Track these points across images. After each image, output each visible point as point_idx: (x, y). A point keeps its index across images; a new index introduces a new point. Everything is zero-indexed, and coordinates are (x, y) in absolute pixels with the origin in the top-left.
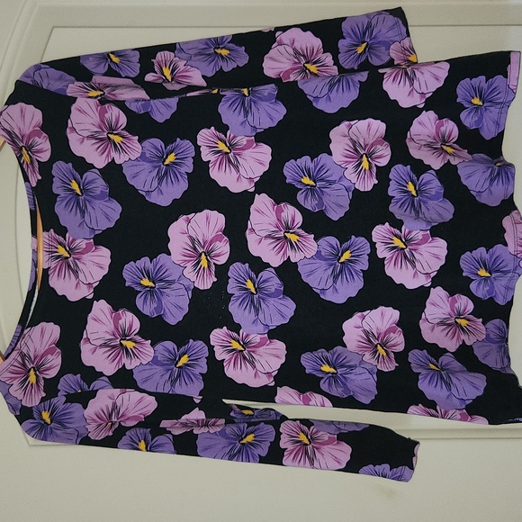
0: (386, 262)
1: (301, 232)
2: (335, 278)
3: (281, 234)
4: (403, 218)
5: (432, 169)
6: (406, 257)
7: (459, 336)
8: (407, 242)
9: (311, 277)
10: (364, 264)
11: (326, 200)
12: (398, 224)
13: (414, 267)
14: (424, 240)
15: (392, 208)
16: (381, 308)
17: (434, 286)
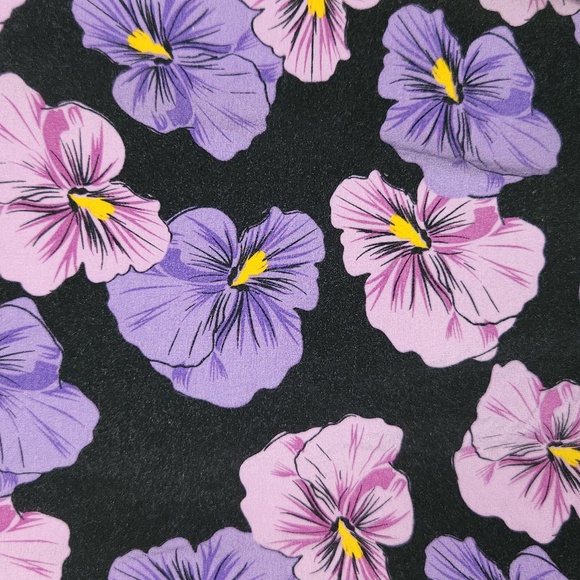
0: (368, 288)
1: (122, 191)
2: (220, 332)
3: (61, 198)
4: (420, 161)
5: (504, 23)
6: (425, 273)
7: (559, 495)
8: (431, 230)
9: (148, 327)
10: (305, 292)
11: (199, 100)
12: (406, 177)
13: (450, 303)
14: (480, 228)
15: (392, 132)
16: (352, 422)
17: (502, 359)
